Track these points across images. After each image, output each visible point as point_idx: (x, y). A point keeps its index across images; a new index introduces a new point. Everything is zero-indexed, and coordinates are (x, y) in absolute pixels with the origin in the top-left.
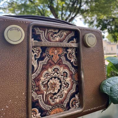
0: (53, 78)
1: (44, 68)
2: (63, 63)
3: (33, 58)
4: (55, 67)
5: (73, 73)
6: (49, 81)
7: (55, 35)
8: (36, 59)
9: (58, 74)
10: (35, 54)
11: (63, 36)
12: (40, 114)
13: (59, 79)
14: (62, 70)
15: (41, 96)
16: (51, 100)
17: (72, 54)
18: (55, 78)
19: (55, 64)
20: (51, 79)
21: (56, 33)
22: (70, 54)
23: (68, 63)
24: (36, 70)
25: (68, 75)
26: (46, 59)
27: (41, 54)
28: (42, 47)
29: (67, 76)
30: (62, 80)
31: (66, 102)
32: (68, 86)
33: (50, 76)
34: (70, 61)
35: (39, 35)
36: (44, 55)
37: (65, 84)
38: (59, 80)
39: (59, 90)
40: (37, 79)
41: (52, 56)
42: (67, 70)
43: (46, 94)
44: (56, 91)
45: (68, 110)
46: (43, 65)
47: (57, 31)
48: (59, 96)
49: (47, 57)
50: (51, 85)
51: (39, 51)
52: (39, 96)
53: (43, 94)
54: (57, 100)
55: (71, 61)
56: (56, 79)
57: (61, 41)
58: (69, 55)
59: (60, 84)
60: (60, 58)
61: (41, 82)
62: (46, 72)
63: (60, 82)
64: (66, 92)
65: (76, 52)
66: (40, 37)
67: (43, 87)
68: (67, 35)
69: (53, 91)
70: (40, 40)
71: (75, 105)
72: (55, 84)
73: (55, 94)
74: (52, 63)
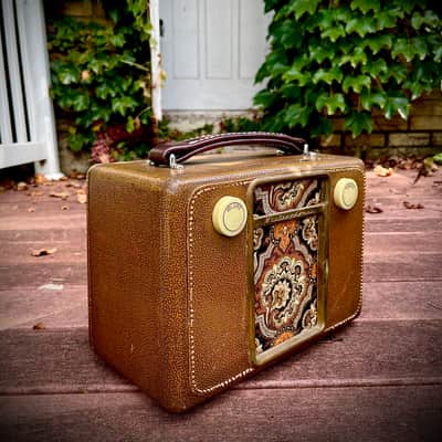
0: (280, 282)
1: (266, 267)
2: (296, 249)
4: (283, 260)
5: (310, 264)
6: (273, 289)
9: (287, 272)
11: (299, 193)
12: (261, 346)
13: (288, 281)
14: (293, 263)
15: (262, 316)
16: (276, 321)
17: (310, 227)
18: (283, 280)
19: (284, 254)
20: (277, 283)
21: (286, 190)
22: (306, 228)
23: (303, 248)
25: (302, 271)
26: (270, 248)
27: (263, 240)
28: (263, 227)
29: (300, 274)
30: (293, 282)
31: (296, 321)
32: (301, 291)
33: (275, 278)
34: (306, 243)
35: (260, 202)
36: (266, 241)
37: (297, 289)
38: (288, 284)
39: (288, 301)
41: (280, 240)
42: (300, 263)
43: (269, 312)
44: (284, 304)
45: (300, 332)
46: (265, 260)
47: (289, 185)
48: (287, 311)
49: (271, 244)
50: (276, 295)
51: (259, 235)
52: (260, 317)
53: (265, 314)
54: (285, 319)
55: (308, 243)
56: (285, 282)
57: (294, 206)
58: (305, 231)
59: (289, 290)
60: (291, 241)
61: (262, 293)
62: (269, 272)
63: (290, 286)
64: (297, 302)
65: (317, 223)
66: (262, 206)
67: (265, 300)
68: (305, 190)
69: (279, 304)
70: (261, 213)
71: (310, 322)
72: (283, 292)
73: (283, 309)
74: (280, 253)
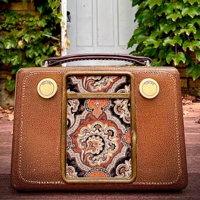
0: (93, 136)
1: (82, 124)
2: (108, 119)
3: (70, 112)
4: (96, 123)
5: (124, 132)
6: (88, 139)
7: (97, 83)
8: (72, 113)
9: (100, 131)
10: (71, 106)
11: (109, 84)
12: (76, 173)
13: (101, 137)
14: (105, 127)
15: (78, 154)
16: (90, 161)
17: (122, 107)
18: (96, 136)
19: (97, 119)
20: (91, 136)
21: (97, 81)
22: (118, 107)
23: (115, 119)
24: (73, 125)
25: (115, 134)
26: (85, 113)
27: (79, 107)
28: (79, 99)
29: (112, 136)
30: (105, 140)
31: (110, 167)
32: (114, 148)
33: (89, 133)
34: (118, 116)
35: (76, 85)
36: (82, 108)
37: (110, 146)
38: (101, 139)
39: (101, 152)
40: (74, 136)
41: (93, 110)
42: (113, 128)
43: (84, 154)
44: (97, 152)
45: (113, 177)
46: (81, 120)
47: (99, 78)
48: (100, 158)
49: (86, 111)
50: (90, 144)
51: (76, 103)
52: (76, 154)
53: (81, 153)
54: (99, 163)
55: (121, 117)
56: (98, 138)
57: (105, 90)
58: (117, 109)
59: (102, 144)
60: (103, 112)
61: (78, 140)
62: (84, 128)
63: (103, 141)
65: (129, 105)
66: (77, 87)
67: (80, 145)
68: (114, 82)
69: (93, 151)
70: (77, 91)
71: (124, 173)
72: (96, 144)
73: (96, 155)
74: (93, 118)
